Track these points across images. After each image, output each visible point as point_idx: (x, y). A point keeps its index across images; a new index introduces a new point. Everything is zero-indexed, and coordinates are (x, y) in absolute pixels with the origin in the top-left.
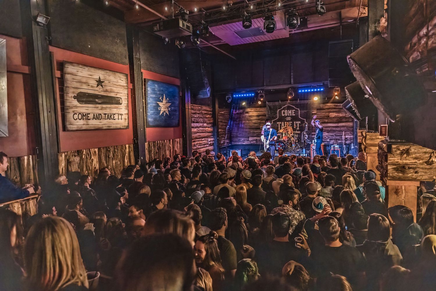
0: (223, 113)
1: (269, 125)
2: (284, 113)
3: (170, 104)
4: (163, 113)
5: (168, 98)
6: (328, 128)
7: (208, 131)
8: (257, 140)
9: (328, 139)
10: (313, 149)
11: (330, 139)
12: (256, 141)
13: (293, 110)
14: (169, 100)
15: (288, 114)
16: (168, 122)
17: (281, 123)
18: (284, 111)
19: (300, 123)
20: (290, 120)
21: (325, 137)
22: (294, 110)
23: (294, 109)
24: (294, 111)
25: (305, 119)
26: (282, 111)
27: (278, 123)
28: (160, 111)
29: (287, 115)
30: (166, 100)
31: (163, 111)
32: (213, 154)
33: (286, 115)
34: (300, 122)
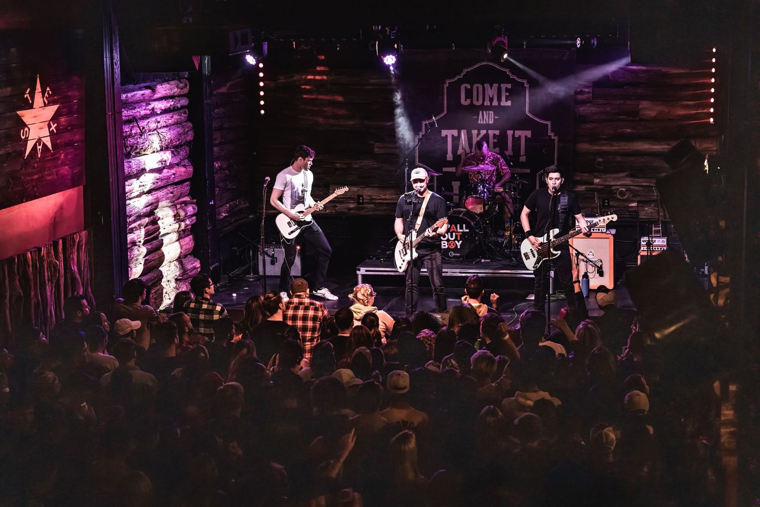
0: (223, 90)
1: (421, 181)
2: (469, 94)
3: (55, 107)
4: (35, 147)
5: (48, 89)
6: (632, 159)
7: (176, 180)
8: (359, 196)
9: (633, 202)
10: (575, 252)
11: (638, 202)
12: (359, 203)
13: (503, 86)
14: (53, 94)
15: (484, 100)
16: (51, 178)
17: (456, 135)
18: (469, 86)
19: (529, 136)
20: (491, 122)
21: (622, 194)
22: (509, 86)
23: (508, 80)
24: (507, 90)
25: (549, 123)
26: (463, 87)
27: (444, 133)
28: (26, 140)
29: (480, 103)
30: (43, 97)
31: (35, 141)
32: (195, 268)
33: (475, 103)
34: (528, 133)
